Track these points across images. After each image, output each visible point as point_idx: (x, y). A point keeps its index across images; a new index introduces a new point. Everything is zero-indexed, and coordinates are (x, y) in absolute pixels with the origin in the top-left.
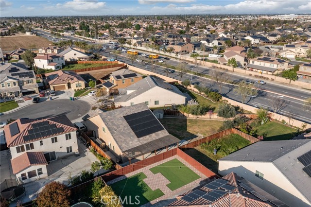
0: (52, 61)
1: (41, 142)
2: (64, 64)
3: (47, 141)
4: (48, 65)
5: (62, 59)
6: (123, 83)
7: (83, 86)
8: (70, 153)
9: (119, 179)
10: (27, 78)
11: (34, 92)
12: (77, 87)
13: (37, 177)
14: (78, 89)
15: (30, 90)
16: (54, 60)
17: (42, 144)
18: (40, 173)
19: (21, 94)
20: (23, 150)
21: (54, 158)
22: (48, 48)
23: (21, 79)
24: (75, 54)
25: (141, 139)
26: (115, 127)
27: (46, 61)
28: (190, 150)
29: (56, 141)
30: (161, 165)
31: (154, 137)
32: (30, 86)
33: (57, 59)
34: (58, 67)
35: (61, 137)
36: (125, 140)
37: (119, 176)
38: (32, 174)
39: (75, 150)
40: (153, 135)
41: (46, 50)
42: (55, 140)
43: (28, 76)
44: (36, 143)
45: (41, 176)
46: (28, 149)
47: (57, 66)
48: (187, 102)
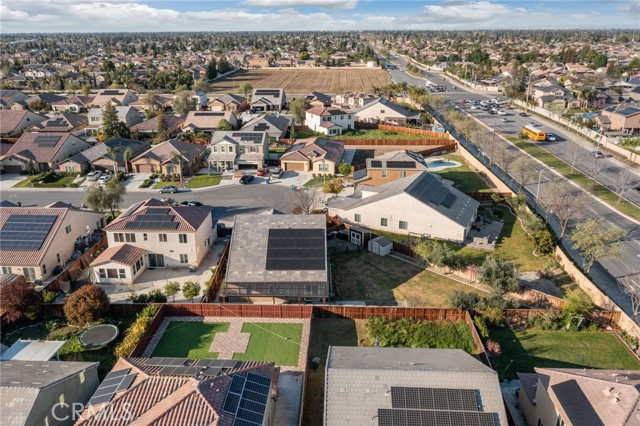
0: (329, 119)
1: (145, 235)
2: (353, 127)
3: (154, 235)
4: (321, 125)
5: (350, 117)
6: (384, 176)
7: (331, 171)
8: (184, 264)
9: (193, 319)
10: (251, 143)
11: (255, 167)
12: (320, 169)
13: (118, 280)
14: (320, 175)
15: (249, 162)
16: (333, 117)
17: (146, 239)
18: (123, 276)
19: (236, 167)
20: (122, 240)
21: (162, 265)
22: (351, 96)
23: (241, 143)
24: (383, 112)
25: (271, 272)
26: (244, 243)
27: (319, 118)
28: (344, 321)
29: (165, 240)
30: (258, 324)
31: (296, 276)
32: (251, 156)
33: (339, 117)
34: (335, 131)
35: (173, 236)
36: (244, 266)
37: (194, 315)
38: (112, 273)
39: (193, 261)
40: (297, 273)
41: (346, 99)
42: (164, 238)
43: (254, 139)
44: (139, 235)
45: (124, 280)
46: (128, 240)
47: (332, 128)
48: (468, 239)
